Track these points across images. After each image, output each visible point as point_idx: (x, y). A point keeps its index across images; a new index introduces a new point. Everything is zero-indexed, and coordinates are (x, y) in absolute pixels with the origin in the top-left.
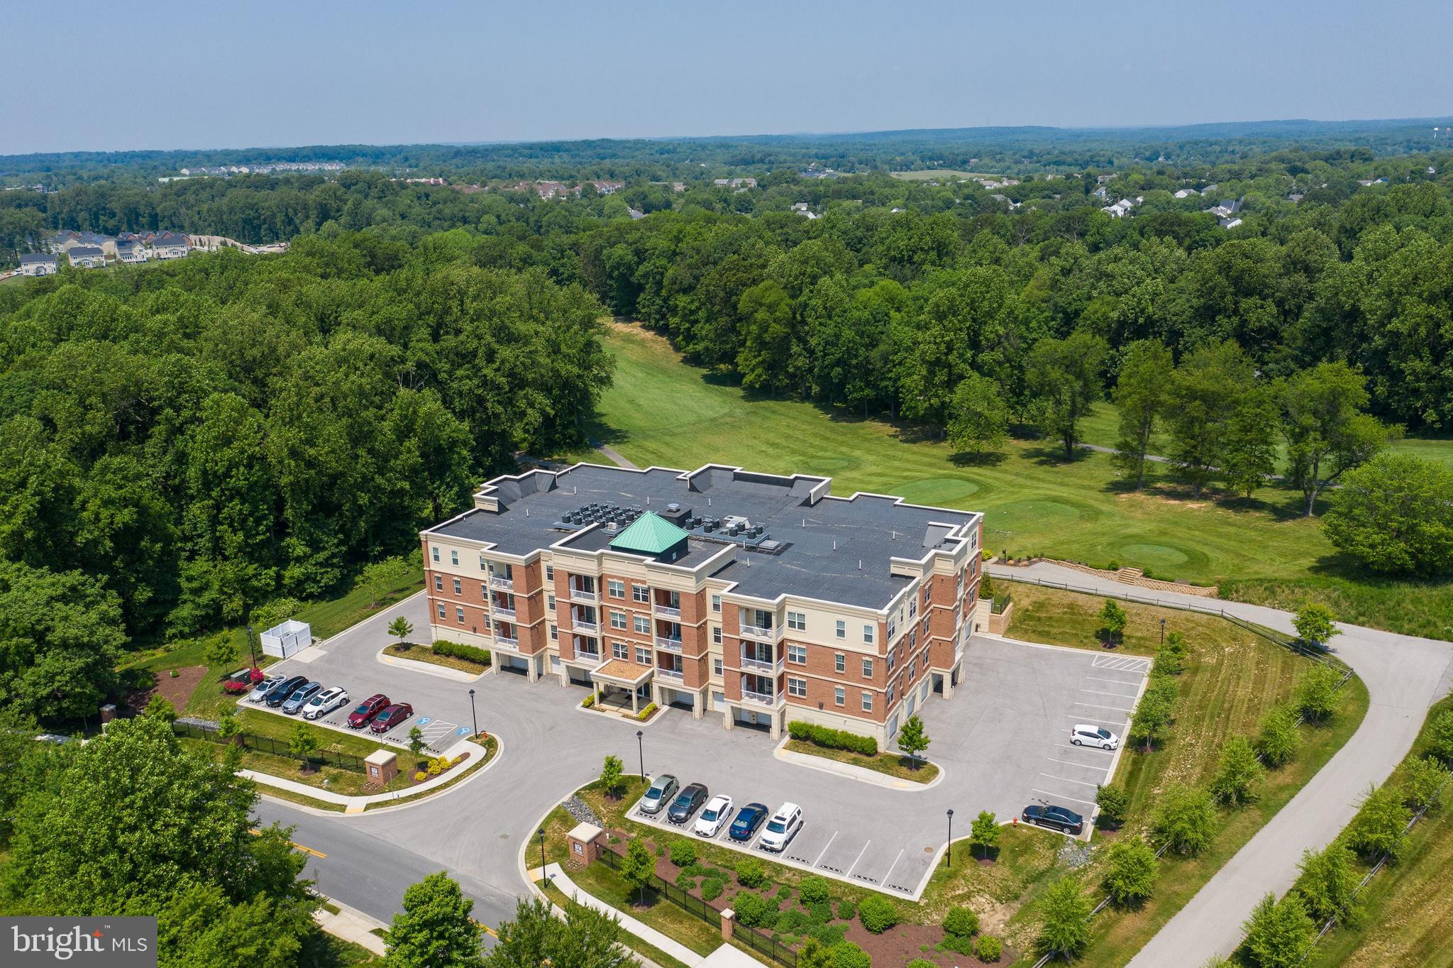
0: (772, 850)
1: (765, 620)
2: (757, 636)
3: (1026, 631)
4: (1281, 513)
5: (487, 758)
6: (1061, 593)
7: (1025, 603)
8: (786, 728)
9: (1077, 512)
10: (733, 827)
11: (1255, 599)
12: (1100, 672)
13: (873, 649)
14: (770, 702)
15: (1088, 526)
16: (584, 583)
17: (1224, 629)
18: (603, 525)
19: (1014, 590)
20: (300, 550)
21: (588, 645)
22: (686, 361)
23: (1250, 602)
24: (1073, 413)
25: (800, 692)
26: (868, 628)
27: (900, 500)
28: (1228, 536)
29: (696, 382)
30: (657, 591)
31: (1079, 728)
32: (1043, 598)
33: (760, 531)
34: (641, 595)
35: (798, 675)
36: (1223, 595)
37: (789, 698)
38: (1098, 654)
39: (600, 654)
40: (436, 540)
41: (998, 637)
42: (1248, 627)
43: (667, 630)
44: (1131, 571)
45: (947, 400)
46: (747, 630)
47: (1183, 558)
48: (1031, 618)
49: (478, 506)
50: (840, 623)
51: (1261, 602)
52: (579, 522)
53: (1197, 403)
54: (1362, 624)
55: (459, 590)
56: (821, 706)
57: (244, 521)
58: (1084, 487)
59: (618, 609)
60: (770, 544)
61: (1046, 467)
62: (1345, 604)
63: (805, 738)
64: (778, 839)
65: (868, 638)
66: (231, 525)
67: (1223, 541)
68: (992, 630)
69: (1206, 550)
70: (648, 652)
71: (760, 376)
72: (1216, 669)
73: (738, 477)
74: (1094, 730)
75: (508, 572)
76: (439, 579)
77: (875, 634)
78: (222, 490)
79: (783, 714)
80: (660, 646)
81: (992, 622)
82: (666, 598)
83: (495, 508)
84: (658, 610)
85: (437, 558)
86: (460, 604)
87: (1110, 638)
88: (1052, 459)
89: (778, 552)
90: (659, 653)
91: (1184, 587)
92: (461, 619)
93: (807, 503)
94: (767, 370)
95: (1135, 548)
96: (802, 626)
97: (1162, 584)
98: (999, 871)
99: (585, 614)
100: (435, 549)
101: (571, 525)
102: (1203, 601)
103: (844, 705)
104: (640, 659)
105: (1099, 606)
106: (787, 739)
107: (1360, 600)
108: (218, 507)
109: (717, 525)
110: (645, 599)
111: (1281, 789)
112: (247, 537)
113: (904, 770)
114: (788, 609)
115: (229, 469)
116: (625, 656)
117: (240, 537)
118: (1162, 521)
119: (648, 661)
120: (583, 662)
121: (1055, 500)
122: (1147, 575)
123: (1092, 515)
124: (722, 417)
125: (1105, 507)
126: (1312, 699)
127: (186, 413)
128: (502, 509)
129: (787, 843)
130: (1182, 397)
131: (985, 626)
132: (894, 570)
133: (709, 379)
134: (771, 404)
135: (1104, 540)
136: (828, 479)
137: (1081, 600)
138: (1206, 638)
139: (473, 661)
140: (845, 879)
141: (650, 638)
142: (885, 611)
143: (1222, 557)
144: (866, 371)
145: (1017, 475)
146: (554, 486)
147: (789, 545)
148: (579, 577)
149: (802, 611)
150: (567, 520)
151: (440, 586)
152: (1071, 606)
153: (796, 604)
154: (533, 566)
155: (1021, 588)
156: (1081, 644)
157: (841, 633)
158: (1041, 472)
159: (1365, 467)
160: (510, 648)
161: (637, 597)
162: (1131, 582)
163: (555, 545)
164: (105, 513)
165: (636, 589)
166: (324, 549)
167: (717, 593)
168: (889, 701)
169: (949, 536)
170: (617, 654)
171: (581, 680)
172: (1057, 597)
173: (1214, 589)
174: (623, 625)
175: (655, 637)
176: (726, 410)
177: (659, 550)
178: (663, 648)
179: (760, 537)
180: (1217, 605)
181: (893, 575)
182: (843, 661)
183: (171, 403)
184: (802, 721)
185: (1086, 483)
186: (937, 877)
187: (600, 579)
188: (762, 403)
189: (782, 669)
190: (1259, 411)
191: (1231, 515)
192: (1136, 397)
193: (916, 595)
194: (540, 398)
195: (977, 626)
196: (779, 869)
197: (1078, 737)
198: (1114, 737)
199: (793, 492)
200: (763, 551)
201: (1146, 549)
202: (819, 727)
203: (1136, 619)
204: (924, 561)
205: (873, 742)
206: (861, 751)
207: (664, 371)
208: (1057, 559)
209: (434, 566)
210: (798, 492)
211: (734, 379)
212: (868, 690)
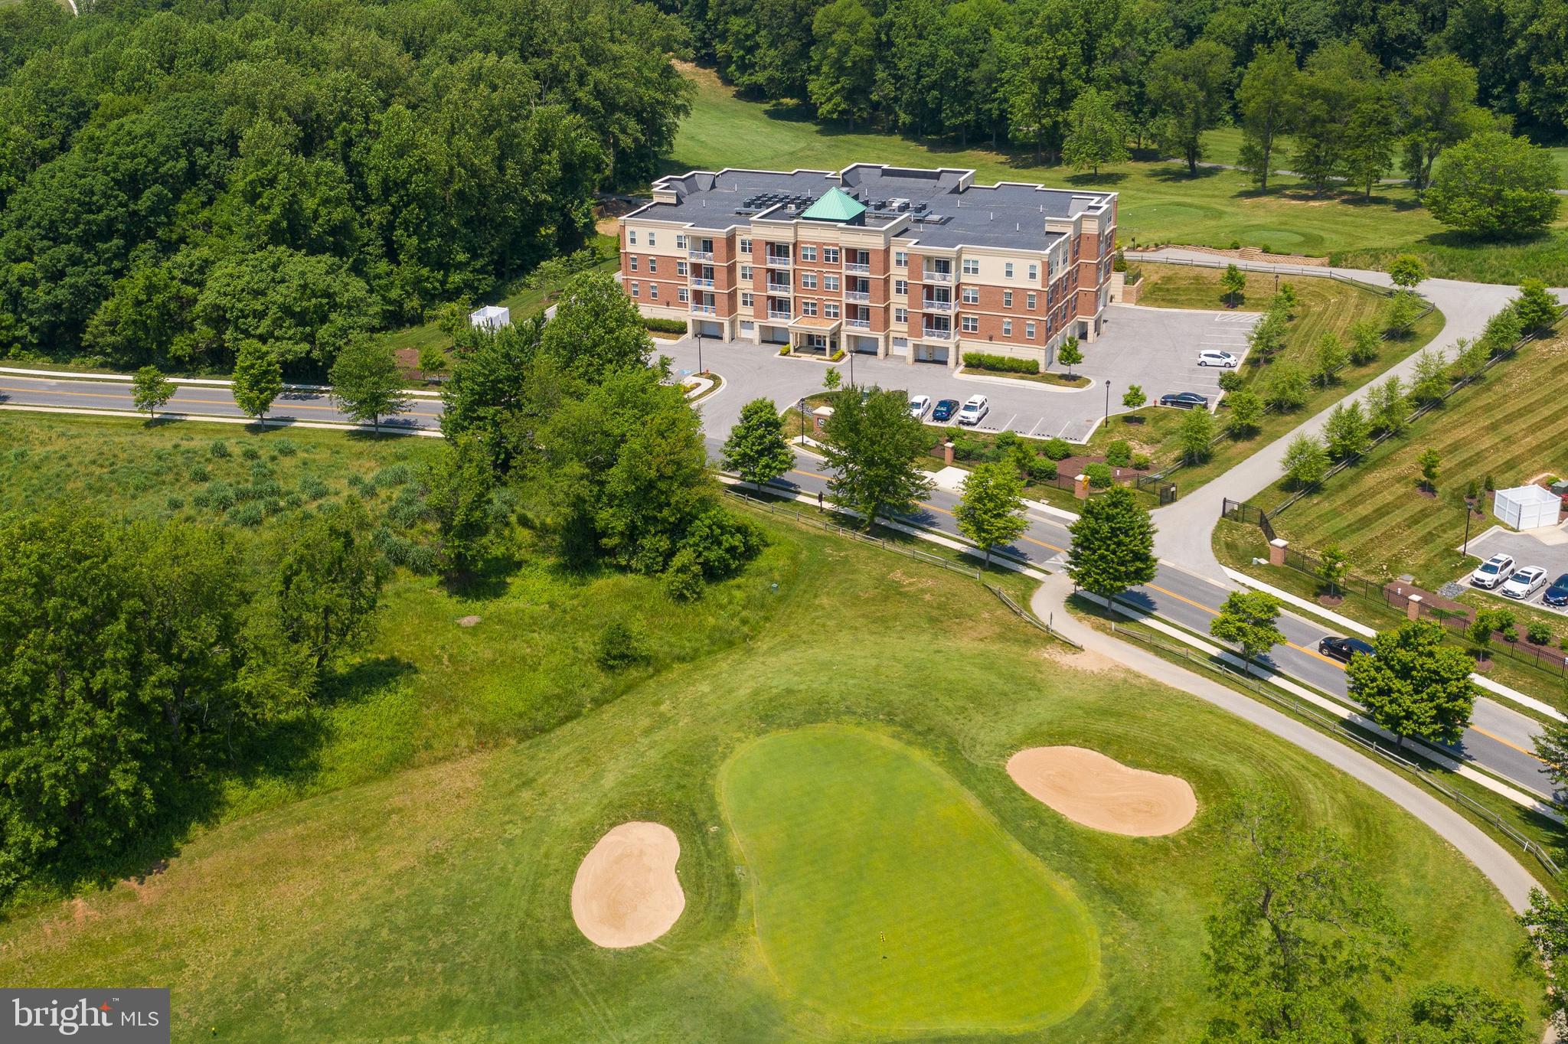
0: (969, 424)
1: (943, 266)
2: (937, 280)
3: (1156, 300)
4: (1401, 206)
5: (711, 390)
6: (1186, 268)
7: (1155, 278)
8: (961, 360)
9: (1201, 212)
10: (936, 411)
11: (1361, 265)
12: (1222, 324)
13: (1037, 284)
14: (948, 337)
15: (1213, 223)
16: (778, 250)
17: (1331, 287)
18: (783, 207)
19: (1146, 270)
20: (462, 257)
21: (779, 305)
22: (739, 95)
23: (1358, 268)
24: (1197, 126)
25: (970, 329)
26: (1033, 267)
27: (1040, 187)
28: (1344, 223)
29: (756, 118)
30: (847, 250)
31: (1203, 352)
32: (1170, 273)
33: (924, 207)
34: (830, 255)
35: (971, 314)
36: (1334, 263)
37: (963, 335)
38: (1220, 313)
39: (792, 313)
40: (633, 224)
41: (1132, 306)
42: (1354, 284)
43: (853, 283)
44: (1250, 249)
45: (1060, 119)
46: (929, 277)
47: (1299, 239)
48: (1160, 289)
49: (656, 200)
50: (1009, 265)
51: (1367, 267)
52: (759, 206)
53: (1319, 101)
54: (1452, 278)
55: (653, 269)
56: (991, 339)
57: (418, 226)
58: (1208, 196)
59: (809, 273)
60: (935, 217)
61: (1170, 183)
62: (1438, 264)
63: (976, 364)
64: (973, 416)
65: (1033, 276)
66: (406, 229)
67: (1340, 227)
68: (1125, 300)
69: (1322, 234)
70: (835, 307)
71: (837, 105)
72: (1320, 315)
73: (886, 173)
74: (1217, 352)
75: (708, 245)
76: (634, 260)
77: (1039, 272)
78: (401, 197)
79: (958, 347)
80: (847, 298)
81: (1125, 293)
82: (855, 256)
83: (674, 201)
84: (848, 268)
85: (633, 241)
86: (654, 281)
87: (1233, 301)
88: (1177, 176)
89: (944, 222)
90: (847, 305)
91: (1299, 259)
92: (654, 295)
93: (956, 191)
94: (846, 99)
95: (1256, 234)
96: (975, 271)
97: (1279, 258)
98: (1145, 429)
99: (778, 277)
100: (632, 233)
101: (753, 208)
102: (1317, 268)
103: (1009, 336)
104: (828, 314)
105: (1218, 275)
106: (962, 368)
107: (1452, 259)
108: (395, 211)
109: (883, 205)
110: (835, 259)
111: (1364, 376)
112: (422, 241)
113: (1063, 381)
114: (964, 257)
115: (410, 175)
116: (814, 313)
117: (415, 240)
118: (1284, 215)
119: (836, 315)
120: (777, 321)
121: (1179, 204)
122: (1266, 250)
123: (1220, 214)
124: (802, 150)
125: (1229, 209)
126: (1396, 317)
127: (359, 126)
128: (679, 202)
129: (979, 419)
130: (1302, 96)
131: (1118, 297)
132: (1048, 228)
133: (776, 115)
134: (852, 137)
135: (1227, 230)
136: (972, 171)
137: (1206, 272)
138: (1315, 295)
139: (667, 331)
140: (1029, 436)
141: (840, 294)
142: (1048, 251)
143: (1334, 237)
144: (964, 94)
145: (1138, 190)
146: (713, 186)
147: (950, 219)
148: (772, 244)
149: (975, 258)
150: (748, 205)
151: (634, 267)
152: (1197, 278)
153: (971, 253)
154: (730, 240)
155: (1150, 267)
156: (1206, 307)
157: (1009, 273)
158: (1163, 187)
159: (1461, 145)
160: (708, 315)
161: (828, 259)
162: (1251, 258)
163: (754, 218)
164: (323, 211)
165: (827, 252)
166: (482, 256)
167: (900, 250)
168: (1050, 330)
169: (1092, 204)
170: (806, 311)
171: (773, 338)
172: (1183, 272)
173: (1326, 260)
174: (813, 285)
175: (844, 291)
176: (802, 145)
177: (847, 218)
178: (851, 301)
179: (924, 212)
180: (1326, 271)
181: (1048, 233)
182: (1010, 298)
183: (343, 117)
184: (973, 352)
185: (1210, 193)
186: (1097, 432)
187: (795, 245)
188: (841, 137)
189: (958, 309)
190: (1376, 107)
191: (1351, 209)
192: (1259, 99)
193: (1067, 246)
194: (632, 125)
195: (1112, 298)
196: (976, 434)
197: (1204, 358)
198: (1233, 358)
199: (940, 184)
200: (929, 222)
201: (1265, 234)
202: (989, 356)
203: (1256, 285)
204: (1074, 219)
205: (1036, 364)
206: (1029, 370)
207: (716, 107)
208: (1182, 245)
209: (630, 248)
210: (947, 182)
211: (805, 113)
212: (1031, 319)
